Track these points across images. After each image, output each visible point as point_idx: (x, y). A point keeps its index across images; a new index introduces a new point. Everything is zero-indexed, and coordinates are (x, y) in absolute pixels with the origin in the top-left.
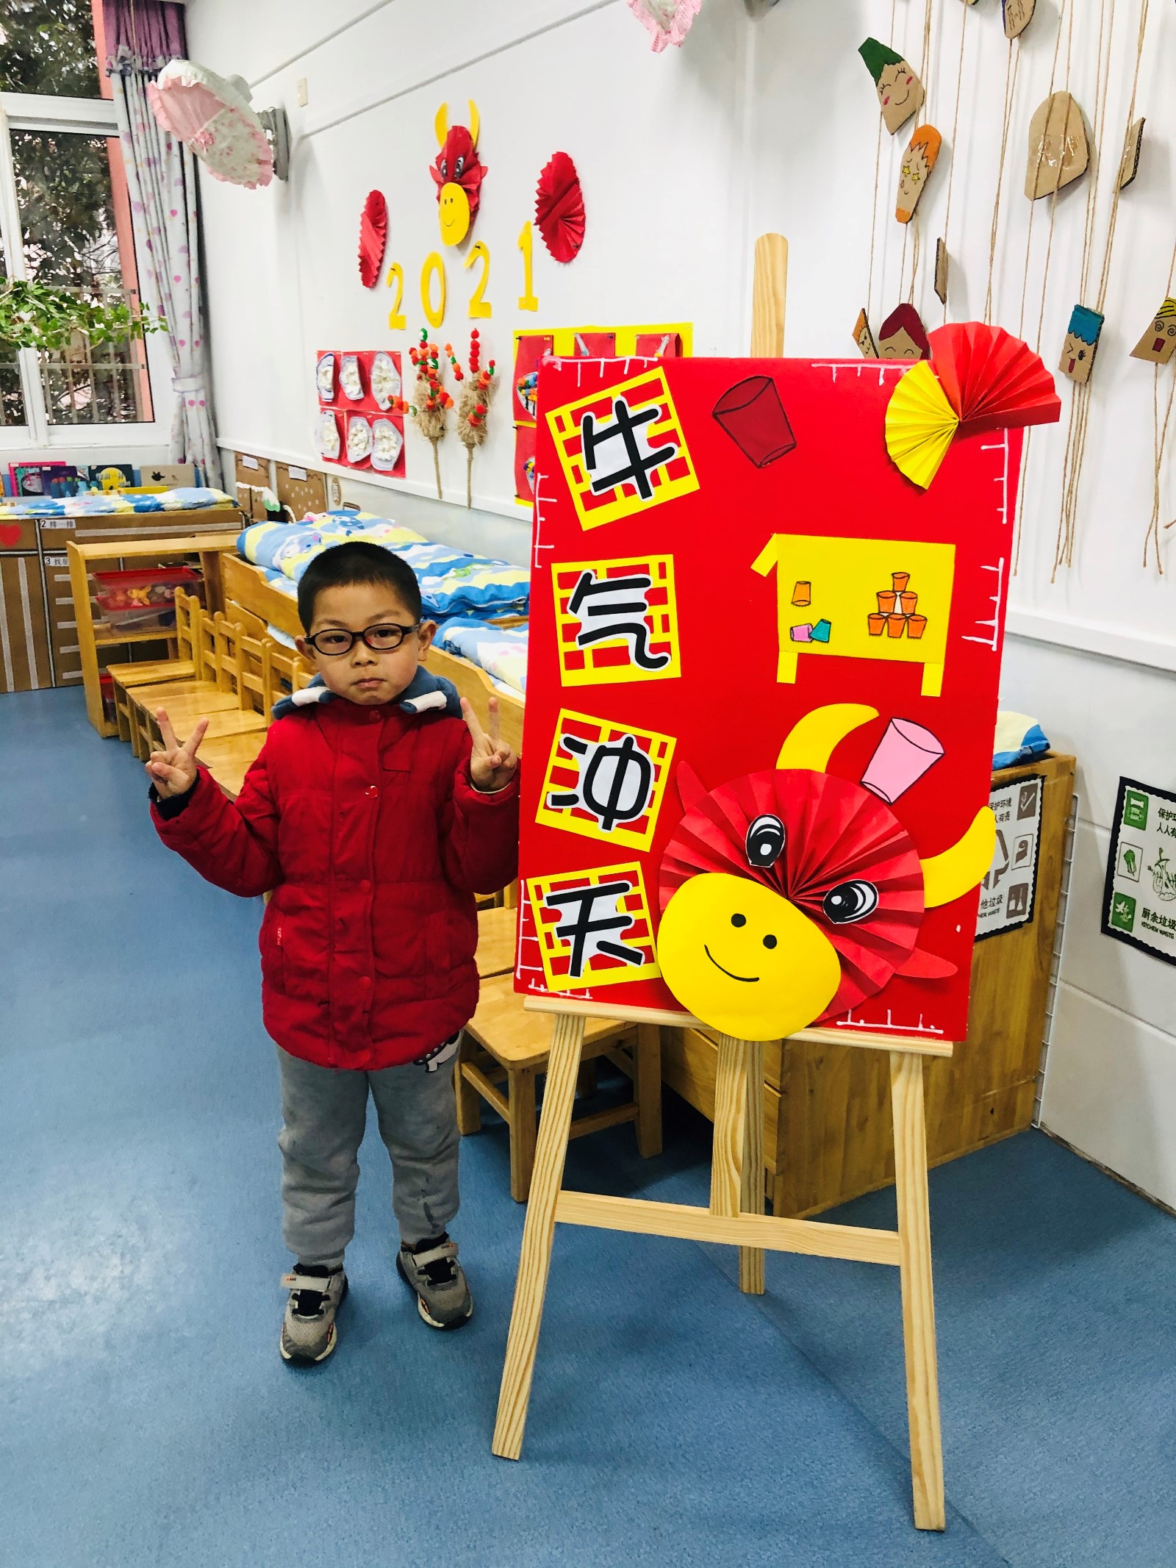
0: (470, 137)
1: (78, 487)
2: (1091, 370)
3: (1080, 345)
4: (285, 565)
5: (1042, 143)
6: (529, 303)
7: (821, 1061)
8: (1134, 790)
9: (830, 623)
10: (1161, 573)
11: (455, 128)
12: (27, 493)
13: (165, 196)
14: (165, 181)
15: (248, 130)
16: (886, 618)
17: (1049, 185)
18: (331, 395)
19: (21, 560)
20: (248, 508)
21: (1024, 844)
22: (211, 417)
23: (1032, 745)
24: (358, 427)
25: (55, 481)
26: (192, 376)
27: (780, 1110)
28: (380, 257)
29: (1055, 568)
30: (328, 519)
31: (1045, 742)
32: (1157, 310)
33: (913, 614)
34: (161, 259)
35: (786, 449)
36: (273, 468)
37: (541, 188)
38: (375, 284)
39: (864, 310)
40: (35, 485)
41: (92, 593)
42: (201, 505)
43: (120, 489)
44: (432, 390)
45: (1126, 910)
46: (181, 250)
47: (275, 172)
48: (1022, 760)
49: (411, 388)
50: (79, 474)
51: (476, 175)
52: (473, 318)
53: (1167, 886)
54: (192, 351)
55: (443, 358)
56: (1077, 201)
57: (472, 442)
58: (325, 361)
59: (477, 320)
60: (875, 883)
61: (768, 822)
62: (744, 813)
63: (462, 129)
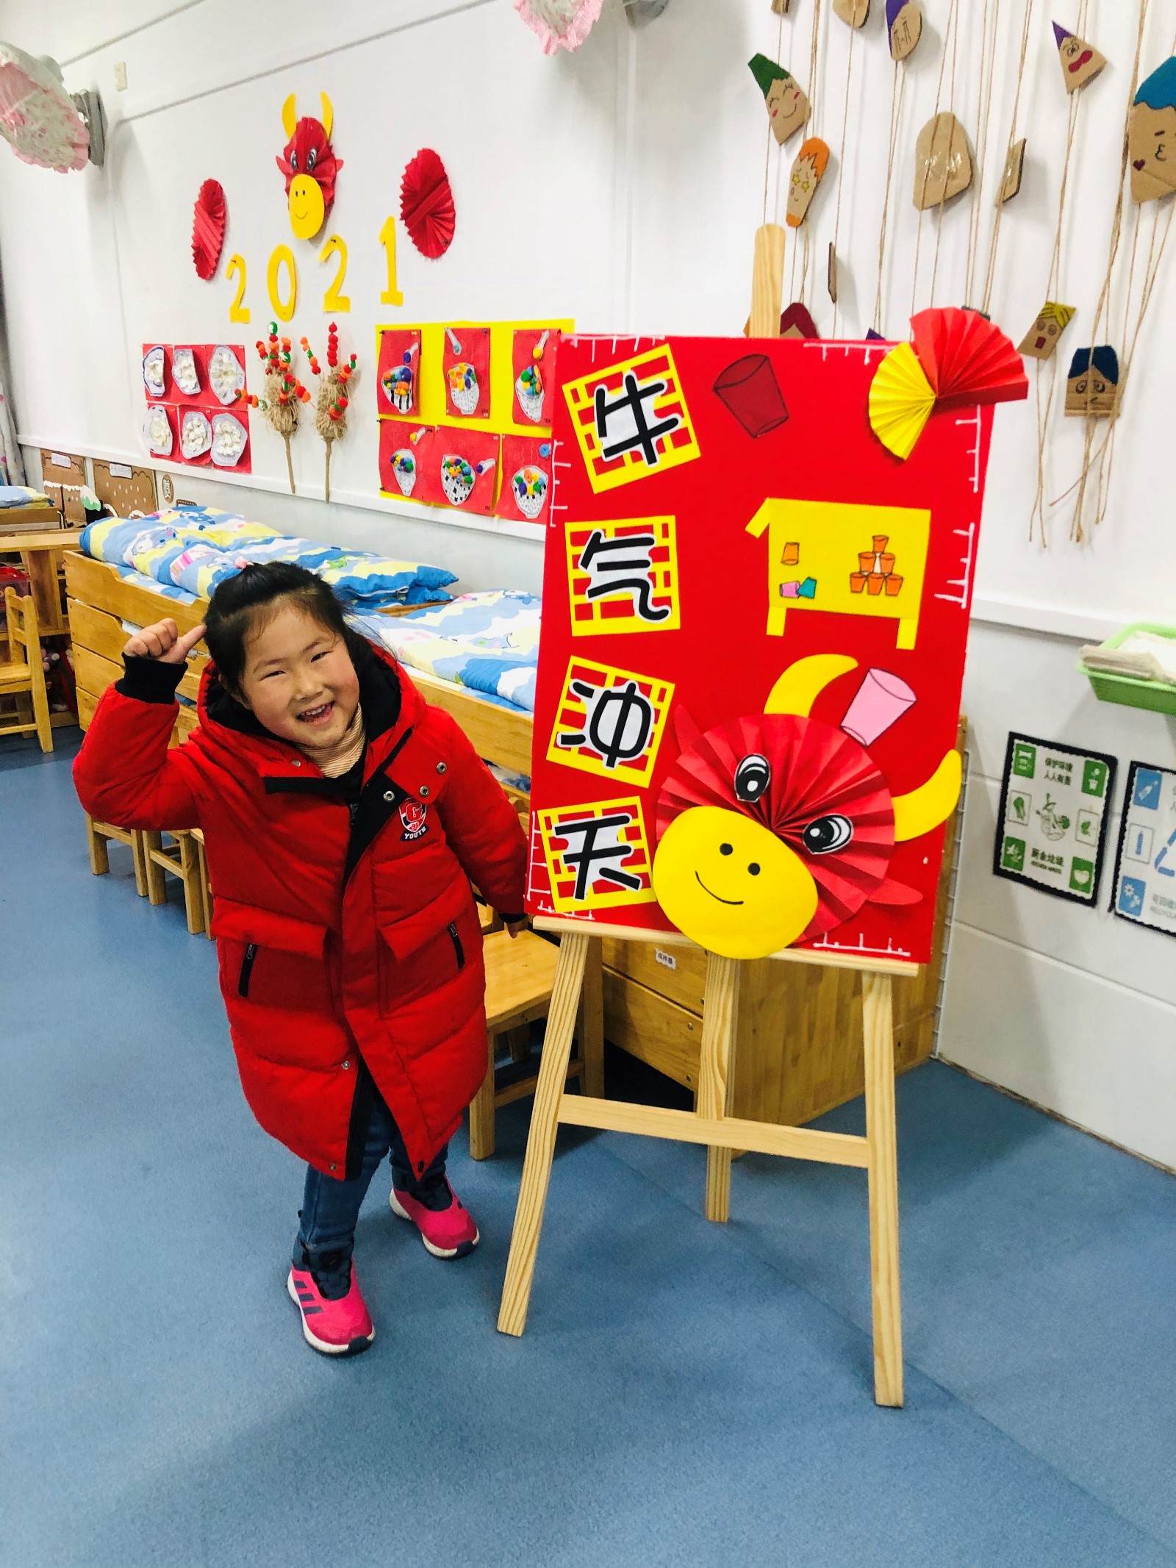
0: (323, 130)
4: (137, 561)
5: (928, 159)
6: (393, 297)
8: (1022, 742)
9: (815, 581)
11: (305, 120)
15: (64, 112)
16: (867, 577)
17: (936, 197)
18: (163, 388)
20: (60, 507)
22: (9, 413)
24: (194, 424)
28: (218, 248)
30: (175, 515)
32: (1038, 312)
35: (778, 421)
36: (89, 466)
37: (405, 183)
38: (212, 276)
42: (14, 504)
44: (286, 384)
47: (89, 157)
49: (259, 381)
51: (331, 169)
52: (328, 312)
53: (1054, 827)
55: (297, 352)
56: (960, 214)
57: (331, 436)
58: (152, 355)
59: (332, 314)
60: (851, 818)
61: (755, 761)
62: (734, 754)
63: (313, 121)
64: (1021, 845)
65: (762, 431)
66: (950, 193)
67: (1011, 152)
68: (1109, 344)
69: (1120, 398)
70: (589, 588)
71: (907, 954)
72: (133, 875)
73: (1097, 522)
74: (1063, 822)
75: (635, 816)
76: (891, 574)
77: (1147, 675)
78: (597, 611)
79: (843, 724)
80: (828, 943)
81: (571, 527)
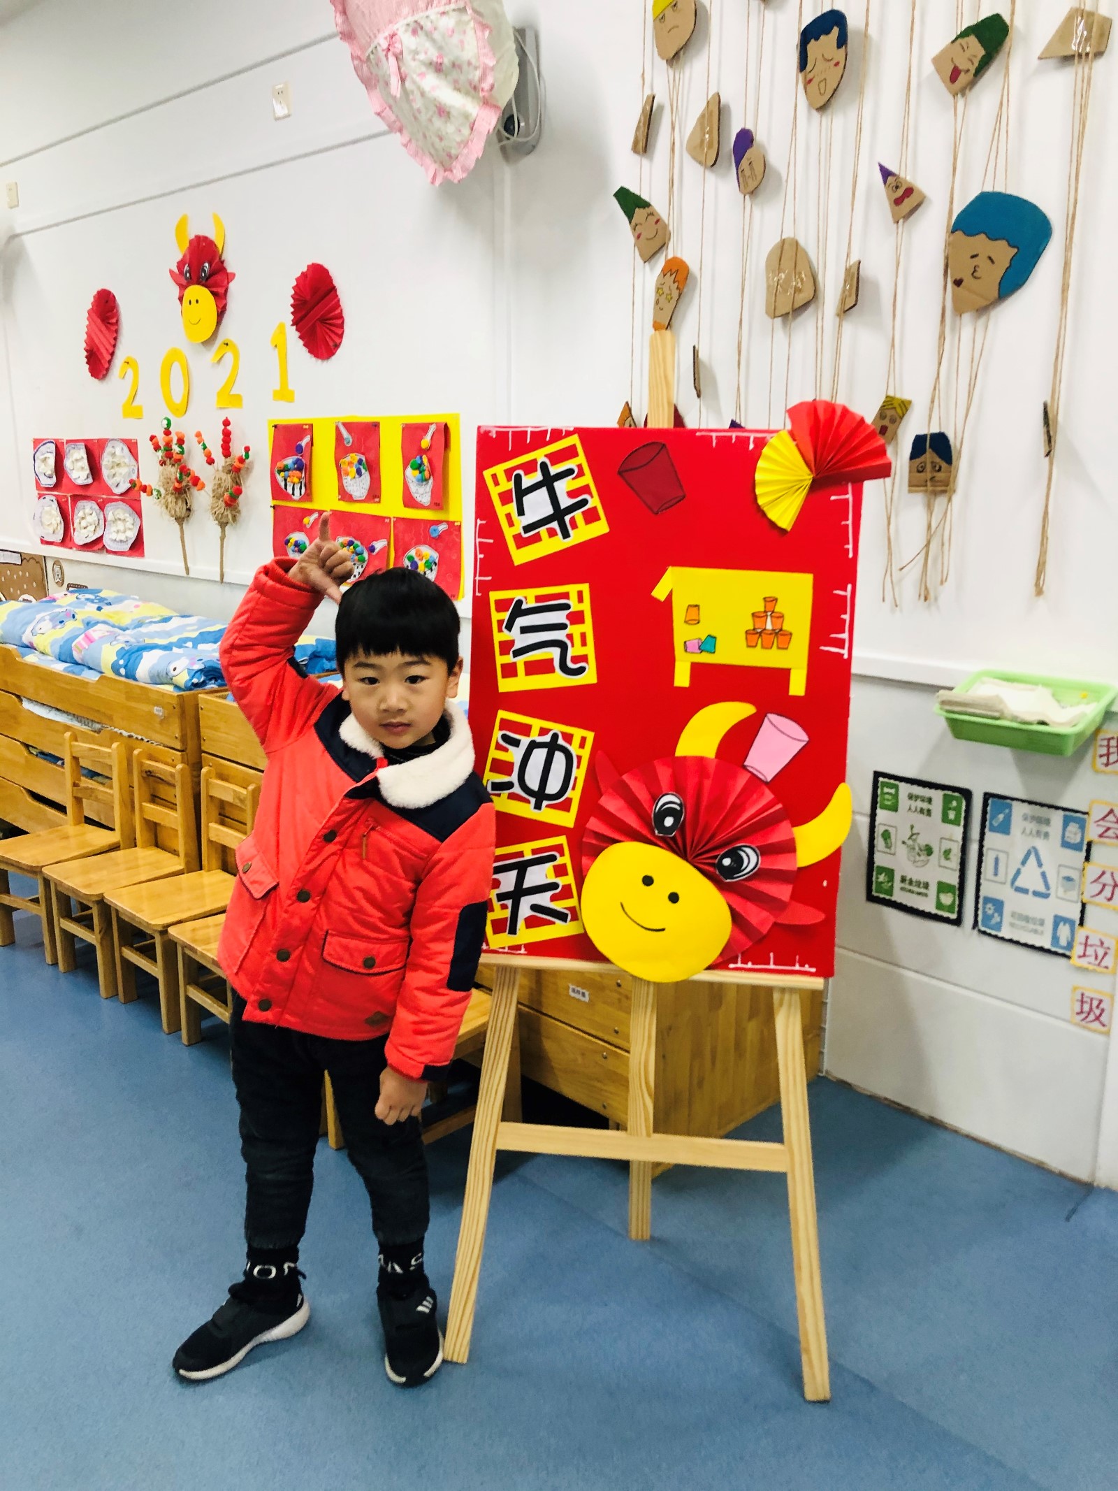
0: (215, 247)
4: (37, 641)
6: (284, 394)
8: (886, 780)
9: (715, 638)
11: (198, 238)
16: (760, 633)
17: (784, 308)
18: (54, 480)
24: (85, 510)
28: (111, 351)
30: (73, 596)
32: (880, 404)
35: (677, 500)
37: (296, 294)
38: (104, 376)
39: (627, 403)
44: (181, 474)
45: (887, 879)
49: (152, 471)
51: (223, 279)
52: (221, 408)
53: (918, 855)
55: (192, 445)
56: (807, 318)
57: (224, 520)
58: (43, 449)
59: (226, 410)
60: (757, 847)
61: (670, 799)
62: (650, 793)
63: (206, 238)
64: (890, 873)
65: (663, 507)
66: (797, 306)
67: (848, 271)
68: (942, 431)
69: (955, 477)
70: (514, 649)
71: (813, 970)
72: (41, 944)
73: (942, 583)
74: (926, 850)
75: (562, 854)
76: (781, 630)
77: (996, 714)
78: (521, 669)
79: (746, 763)
80: (742, 963)
81: (494, 596)
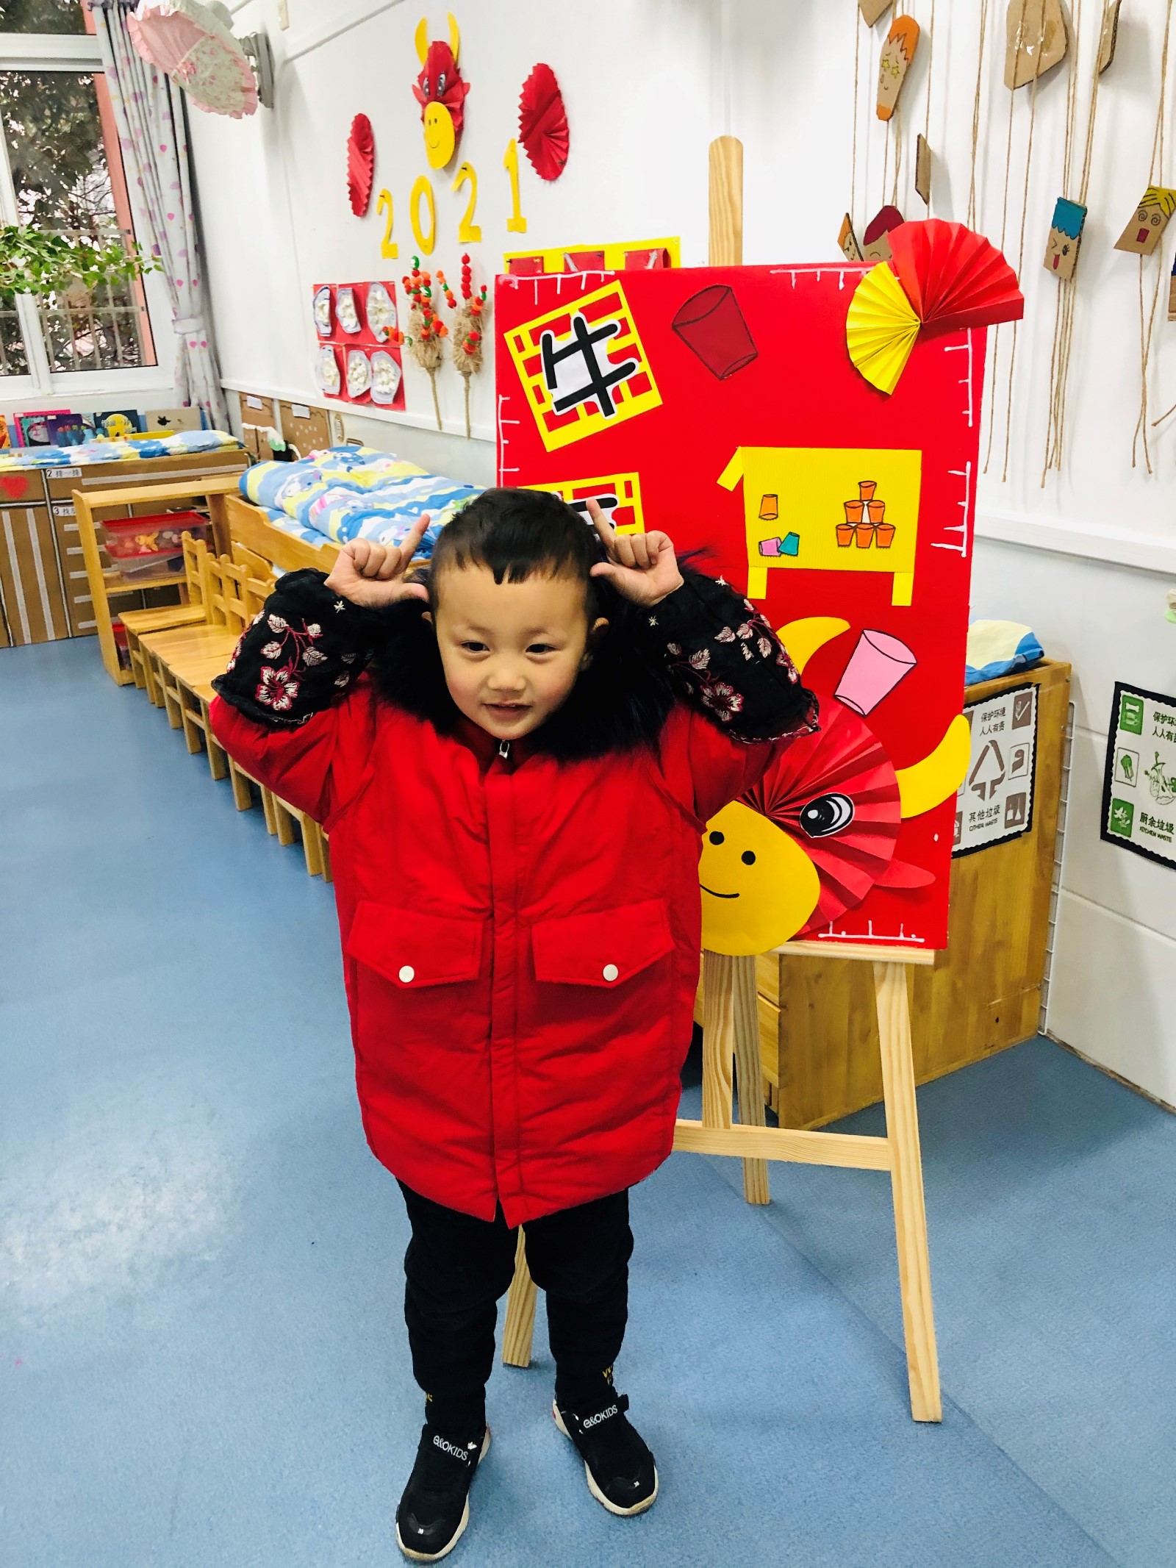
0: (451, 53)
1: (84, 435)
2: (1075, 265)
3: (1064, 239)
4: (289, 505)
5: (1019, 29)
6: (518, 225)
7: (819, 976)
8: (1129, 694)
9: (798, 536)
10: (1150, 472)
11: (435, 43)
12: (33, 443)
13: (153, 131)
14: (153, 116)
15: (231, 57)
16: (855, 527)
17: (1027, 73)
18: (328, 330)
19: (30, 511)
20: (255, 449)
21: (1020, 753)
22: (213, 358)
23: (1025, 653)
24: (356, 360)
25: (61, 429)
26: (192, 317)
27: (780, 1025)
28: (368, 184)
29: (1045, 473)
30: (330, 456)
31: (1039, 650)
32: (1140, 199)
33: (882, 523)
34: (154, 197)
35: (746, 360)
36: (277, 407)
37: (524, 103)
38: (365, 212)
39: (847, 215)
40: (41, 435)
41: (100, 541)
42: (205, 448)
43: (126, 435)
44: (426, 319)
45: (1125, 816)
46: (172, 187)
47: (260, 100)
48: (1017, 669)
49: (406, 317)
50: (84, 422)
51: (459, 92)
52: (463, 243)
53: (1163, 790)
54: (190, 293)
55: (436, 286)
56: (1057, 89)
57: (467, 371)
58: (321, 295)
59: (467, 245)
60: (851, 796)
65: (730, 371)
66: (1046, 66)
67: (1105, 17)
71: (922, 940)
79: (837, 692)
80: (834, 932)
